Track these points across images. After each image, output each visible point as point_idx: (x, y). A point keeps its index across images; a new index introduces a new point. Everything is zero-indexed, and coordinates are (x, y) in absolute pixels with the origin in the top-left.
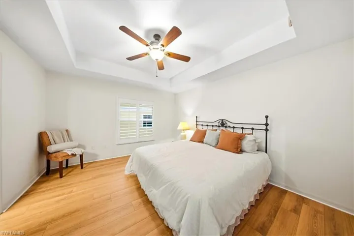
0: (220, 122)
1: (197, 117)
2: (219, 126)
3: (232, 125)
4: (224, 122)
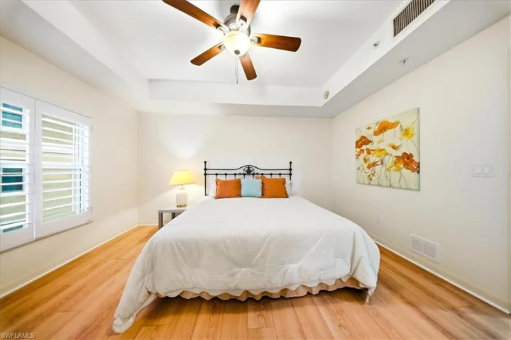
0: (246, 169)
1: (205, 162)
2: (244, 174)
3: (260, 172)
4: (251, 169)
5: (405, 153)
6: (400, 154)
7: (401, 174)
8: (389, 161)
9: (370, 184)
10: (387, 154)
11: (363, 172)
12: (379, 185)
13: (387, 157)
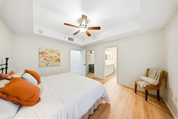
5: (58, 59)
6: (57, 58)
7: (57, 63)
8: (54, 60)
9: (47, 66)
10: (53, 58)
11: (44, 63)
12: (51, 66)
13: (54, 59)
